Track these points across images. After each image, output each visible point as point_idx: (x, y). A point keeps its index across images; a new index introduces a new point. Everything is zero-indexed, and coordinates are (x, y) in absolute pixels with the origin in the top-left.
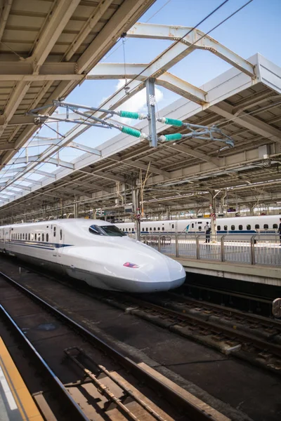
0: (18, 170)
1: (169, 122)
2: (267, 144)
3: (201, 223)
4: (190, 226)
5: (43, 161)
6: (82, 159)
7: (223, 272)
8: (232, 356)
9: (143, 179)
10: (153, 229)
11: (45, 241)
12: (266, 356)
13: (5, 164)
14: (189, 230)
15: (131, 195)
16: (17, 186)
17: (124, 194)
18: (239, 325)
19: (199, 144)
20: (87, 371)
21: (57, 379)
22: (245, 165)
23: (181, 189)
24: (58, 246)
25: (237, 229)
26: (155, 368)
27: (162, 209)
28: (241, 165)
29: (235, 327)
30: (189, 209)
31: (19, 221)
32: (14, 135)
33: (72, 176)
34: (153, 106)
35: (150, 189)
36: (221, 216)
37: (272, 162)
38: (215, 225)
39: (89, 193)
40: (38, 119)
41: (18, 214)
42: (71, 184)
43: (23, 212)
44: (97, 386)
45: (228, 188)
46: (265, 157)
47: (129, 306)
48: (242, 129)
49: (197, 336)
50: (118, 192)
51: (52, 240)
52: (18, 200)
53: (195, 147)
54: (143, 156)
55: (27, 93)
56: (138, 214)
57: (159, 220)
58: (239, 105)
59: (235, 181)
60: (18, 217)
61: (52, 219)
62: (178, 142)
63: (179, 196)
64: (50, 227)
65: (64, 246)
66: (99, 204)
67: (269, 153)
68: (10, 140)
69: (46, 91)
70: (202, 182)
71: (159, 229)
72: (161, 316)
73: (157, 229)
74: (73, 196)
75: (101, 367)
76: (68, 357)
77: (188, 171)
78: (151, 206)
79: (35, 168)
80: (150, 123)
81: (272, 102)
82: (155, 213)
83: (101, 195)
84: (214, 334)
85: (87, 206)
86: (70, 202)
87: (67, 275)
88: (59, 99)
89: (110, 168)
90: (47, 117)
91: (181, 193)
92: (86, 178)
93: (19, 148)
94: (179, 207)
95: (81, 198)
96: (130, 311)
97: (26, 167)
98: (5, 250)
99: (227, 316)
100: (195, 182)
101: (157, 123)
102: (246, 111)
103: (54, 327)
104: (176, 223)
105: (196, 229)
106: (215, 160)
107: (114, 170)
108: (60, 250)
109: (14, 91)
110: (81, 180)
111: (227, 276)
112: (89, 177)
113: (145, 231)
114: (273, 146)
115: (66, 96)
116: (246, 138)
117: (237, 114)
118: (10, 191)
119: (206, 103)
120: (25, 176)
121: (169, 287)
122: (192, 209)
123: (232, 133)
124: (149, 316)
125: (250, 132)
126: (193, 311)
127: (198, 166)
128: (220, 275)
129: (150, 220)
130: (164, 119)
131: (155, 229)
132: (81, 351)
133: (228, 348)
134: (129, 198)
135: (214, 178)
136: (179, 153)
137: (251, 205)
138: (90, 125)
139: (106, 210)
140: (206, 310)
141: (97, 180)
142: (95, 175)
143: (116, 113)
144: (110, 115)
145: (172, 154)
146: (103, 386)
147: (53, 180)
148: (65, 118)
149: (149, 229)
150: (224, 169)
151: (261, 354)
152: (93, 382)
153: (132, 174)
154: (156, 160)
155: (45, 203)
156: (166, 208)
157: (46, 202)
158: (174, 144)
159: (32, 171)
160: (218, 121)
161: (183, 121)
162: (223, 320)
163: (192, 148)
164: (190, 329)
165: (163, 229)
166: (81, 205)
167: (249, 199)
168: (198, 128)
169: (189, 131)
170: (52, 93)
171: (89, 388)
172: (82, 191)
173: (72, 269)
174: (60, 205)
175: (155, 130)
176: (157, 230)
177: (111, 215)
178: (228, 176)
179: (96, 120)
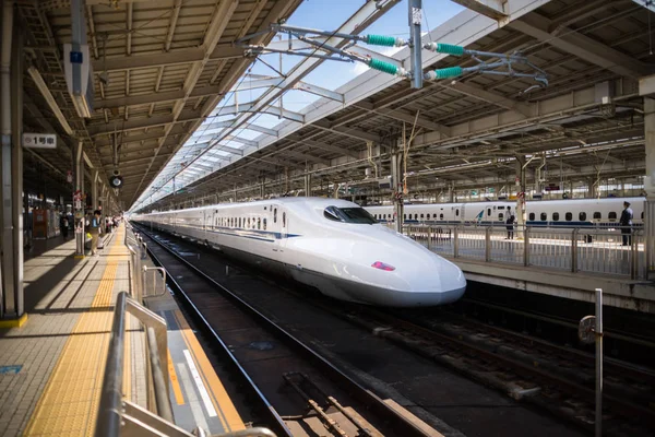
0: (226, 125)
1: (443, 49)
2: (610, 80)
3: (502, 208)
4: (485, 213)
5: (259, 110)
6: (316, 106)
7: (525, 282)
8: (524, 401)
9: (407, 138)
10: (425, 216)
11: (262, 229)
12: (576, 405)
13: (206, 116)
14: (483, 219)
15: (389, 162)
16: (224, 148)
17: (378, 161)
18: (542, 361)
19: (496, 82)
20: (312, 402)
21: (272, 409)
22: (572, 114)
23: (471, 154)
24: (278, 236)
25: (562, 218)
26: (407, 407)
27: (442, 185)
28: (564, 114)
29: (535, 363)
30: (485, 186)
31: (226, 199)
32: (218, 73)
33: (301, 134)
34: (418, 26)
35: (419, 153)
36: (538, 197)
37: (619, 110)
38: (523, 212)
39: (327, 158)
40: (249, 51)
41: (225, 189)
42: (301, 145)
43: (232, 187)
44: (324, 420)
45: (547, 152)
46: (605, 100)
47: (378, 326)
48: (566, 56)
49: (475, 372)
50: (370, 158)
51: (271, 227)
52: (225, 169)
53: (490, 87)
54: (407, 101)
55: (235, 13)
56: (400, 191)
57: (437, 202)
58: (560, 18)
59: (559, 141)
60: (225, 193)
61: (273, 198)
62: (462, 79)
63: (468, 165)
64: (268, 209)
65: (288, 236)
66: (343, 176)
67: (613, 94)
68: (212, 81)
69: (261, 8)
70: (504, 142)
71: (435, 216)
72: (424, 342)
73: (431, 216)
74: (304, 164)
75: (331, 398)
76: (287, 384)
77: (479, 124)
78: (423, 180)
79: (249, 122)
80: (412, 52)
81: (615, 11)
82: (430, 192)
83: (344, 162)
84: (501, 370)
85: (325, 179)
86: (300, 172)
87: (292, 278)
88: (279, 20)
89: (357, 121)
90: (262, 49)
91: (471, 161)
92: (322, 136)
93: (225, 93)
94: (469, 182)
95: (315, 166)
96: (380, 332)
97: (235, 121)
98: (206, 241)
99: (525, 346)
100: (492, 142)
101: (424, 52)
102: (573, 27)
103: (270, 346)
104: (463, 207)
105: (494, 217)
106: (521, 106)
107: (363, 124)
108: (283, 243)
109: (216, 10)
110: (315, 139)
111: (531, 288)
112: (327, 134)
113: (413, 218)
114: (620, 84)
115: (289, 15)
116: (574, 70)
117: (555, 32)
118: (213, 155)
119: (504, 16)
120: (233, 134)
121: (439, 300)
122: (490, 185)
123: (550, 62)
124: (407, 340)
125: (581, 61)
126: (475, 337)
127: (496, 116)
128: (521, 286)
129: (421, 203)
130: (435, 45)
131: (428, 216)
132: (305, 378)
133: (519, 391)
134: (387, 168)
135: (525, 136)
136: (465, 96)
137: (591, 181)
138: (323, 59)
139: (354, 187)
140: (494, 337)
141: (338, 140)
142: (336, 132)
143: (361, 39)
144: (352, 41)
145: (454, 98)
146: (331, 422)
147: (274, 139)
148: (286, 48)
149: (419, 216)
150: (537, 121)
151: (568, 402)
152: (319, 415)
153: (391, 130)
154: (428, 107)
155: (264, 174)
156: (449, 184)
157: (264, 171)
158: (454, 82)
159: (244, 126)
160: (524, 45)
161: (466, 48)
162: (519, 352)
163: (485, 87)
164: (465, 362)
165: (442, 216)
166: (316, 178)
167: (587, 170)
168: (490, 57)
169: (476, 63)
170: (269, 10)
171: (313, 423)
172: (317, 155)
173: (299, 269)
174: (284, 178)
175: (420, 63)
176: (432, 219)
177: (362, 193)
178: (547, 131)
179: (332, 51)
